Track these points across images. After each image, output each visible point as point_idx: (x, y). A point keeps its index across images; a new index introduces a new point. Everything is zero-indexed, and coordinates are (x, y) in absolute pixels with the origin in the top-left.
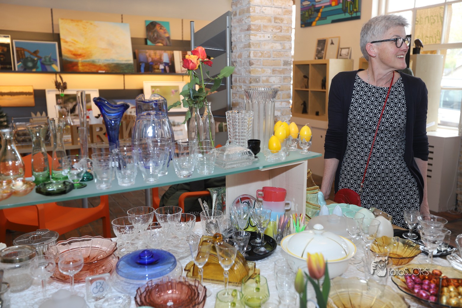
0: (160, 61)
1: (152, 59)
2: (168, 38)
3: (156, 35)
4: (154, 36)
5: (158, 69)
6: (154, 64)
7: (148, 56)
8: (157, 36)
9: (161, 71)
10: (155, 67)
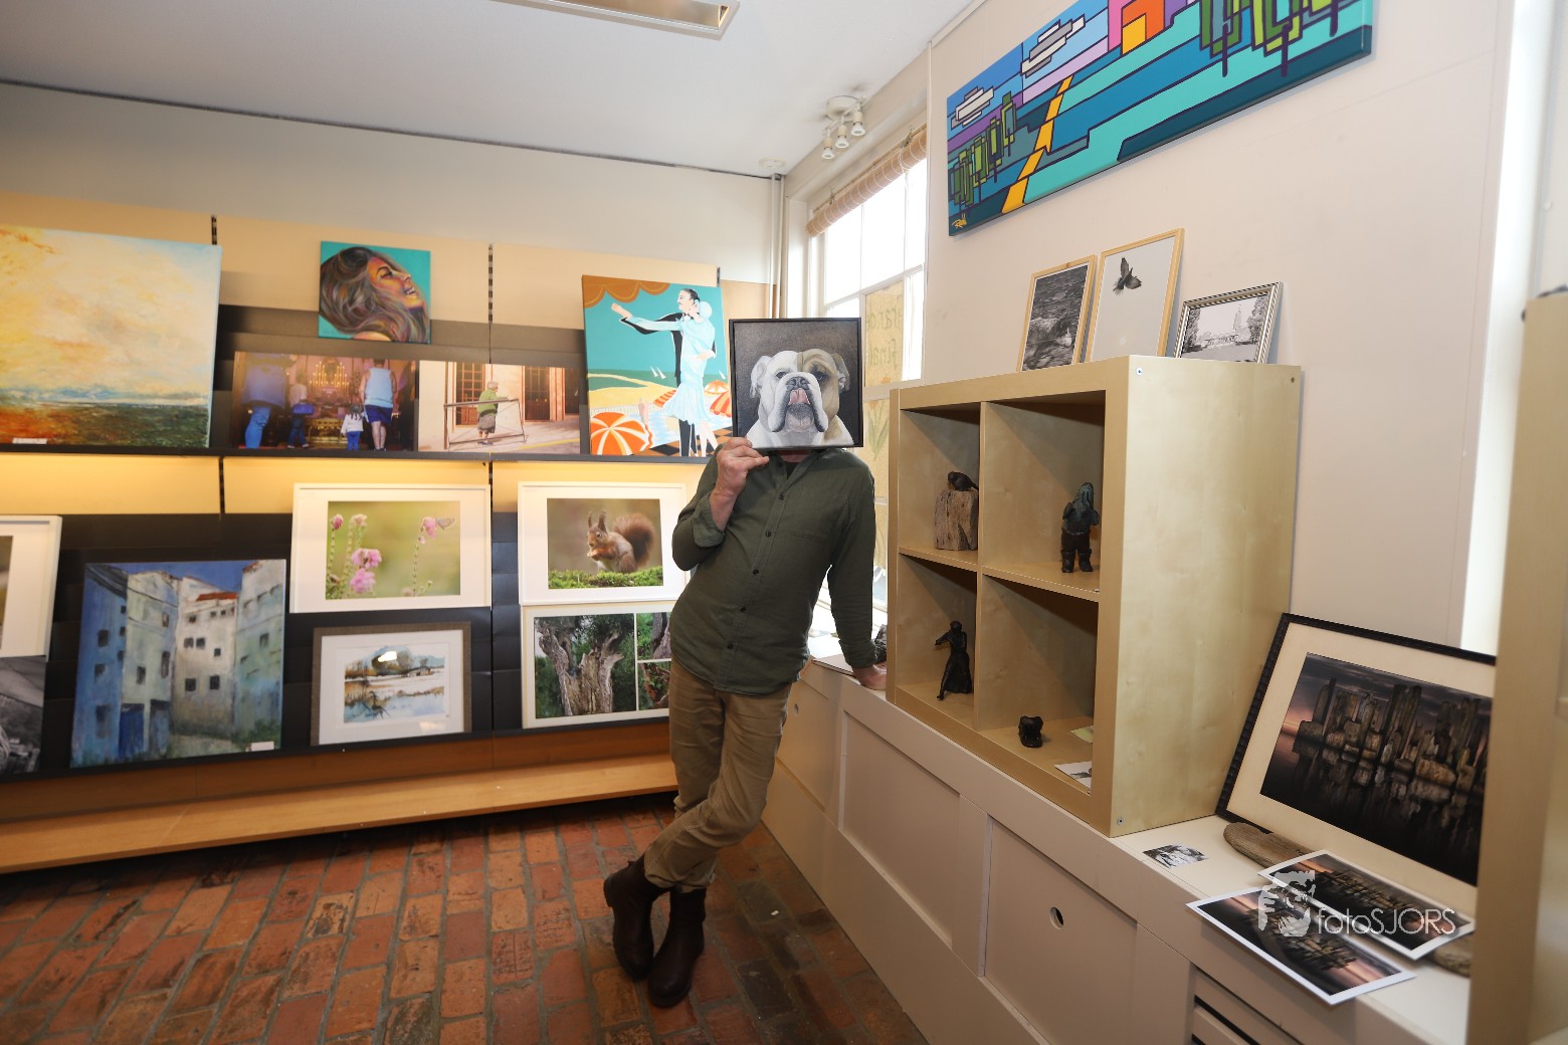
0: (350, 402)
1: (311, 390)
2: (419, 313)
3: (360, 299)
4: (352, 301)
5: (336, 433)
6: (316, 414)
7: (292, 381)
8: (368, 302)
9: (344, 441)
10: (321, 427)
